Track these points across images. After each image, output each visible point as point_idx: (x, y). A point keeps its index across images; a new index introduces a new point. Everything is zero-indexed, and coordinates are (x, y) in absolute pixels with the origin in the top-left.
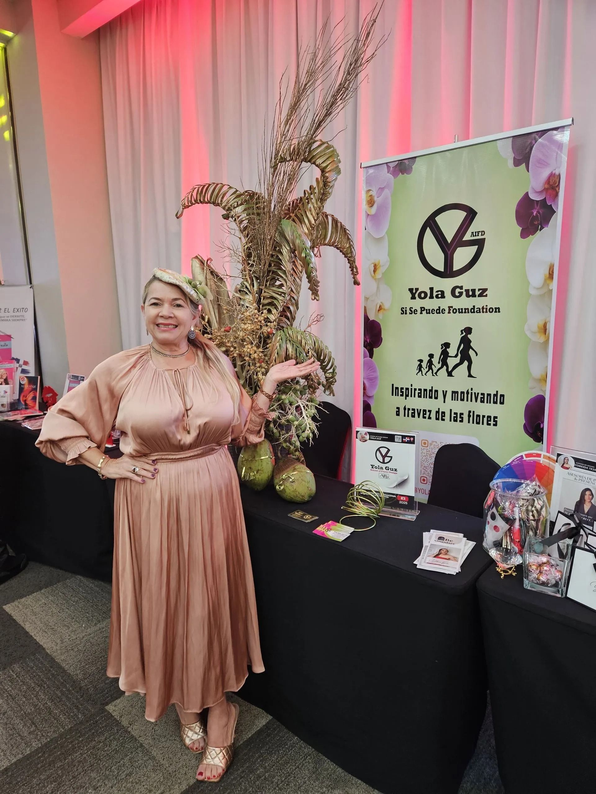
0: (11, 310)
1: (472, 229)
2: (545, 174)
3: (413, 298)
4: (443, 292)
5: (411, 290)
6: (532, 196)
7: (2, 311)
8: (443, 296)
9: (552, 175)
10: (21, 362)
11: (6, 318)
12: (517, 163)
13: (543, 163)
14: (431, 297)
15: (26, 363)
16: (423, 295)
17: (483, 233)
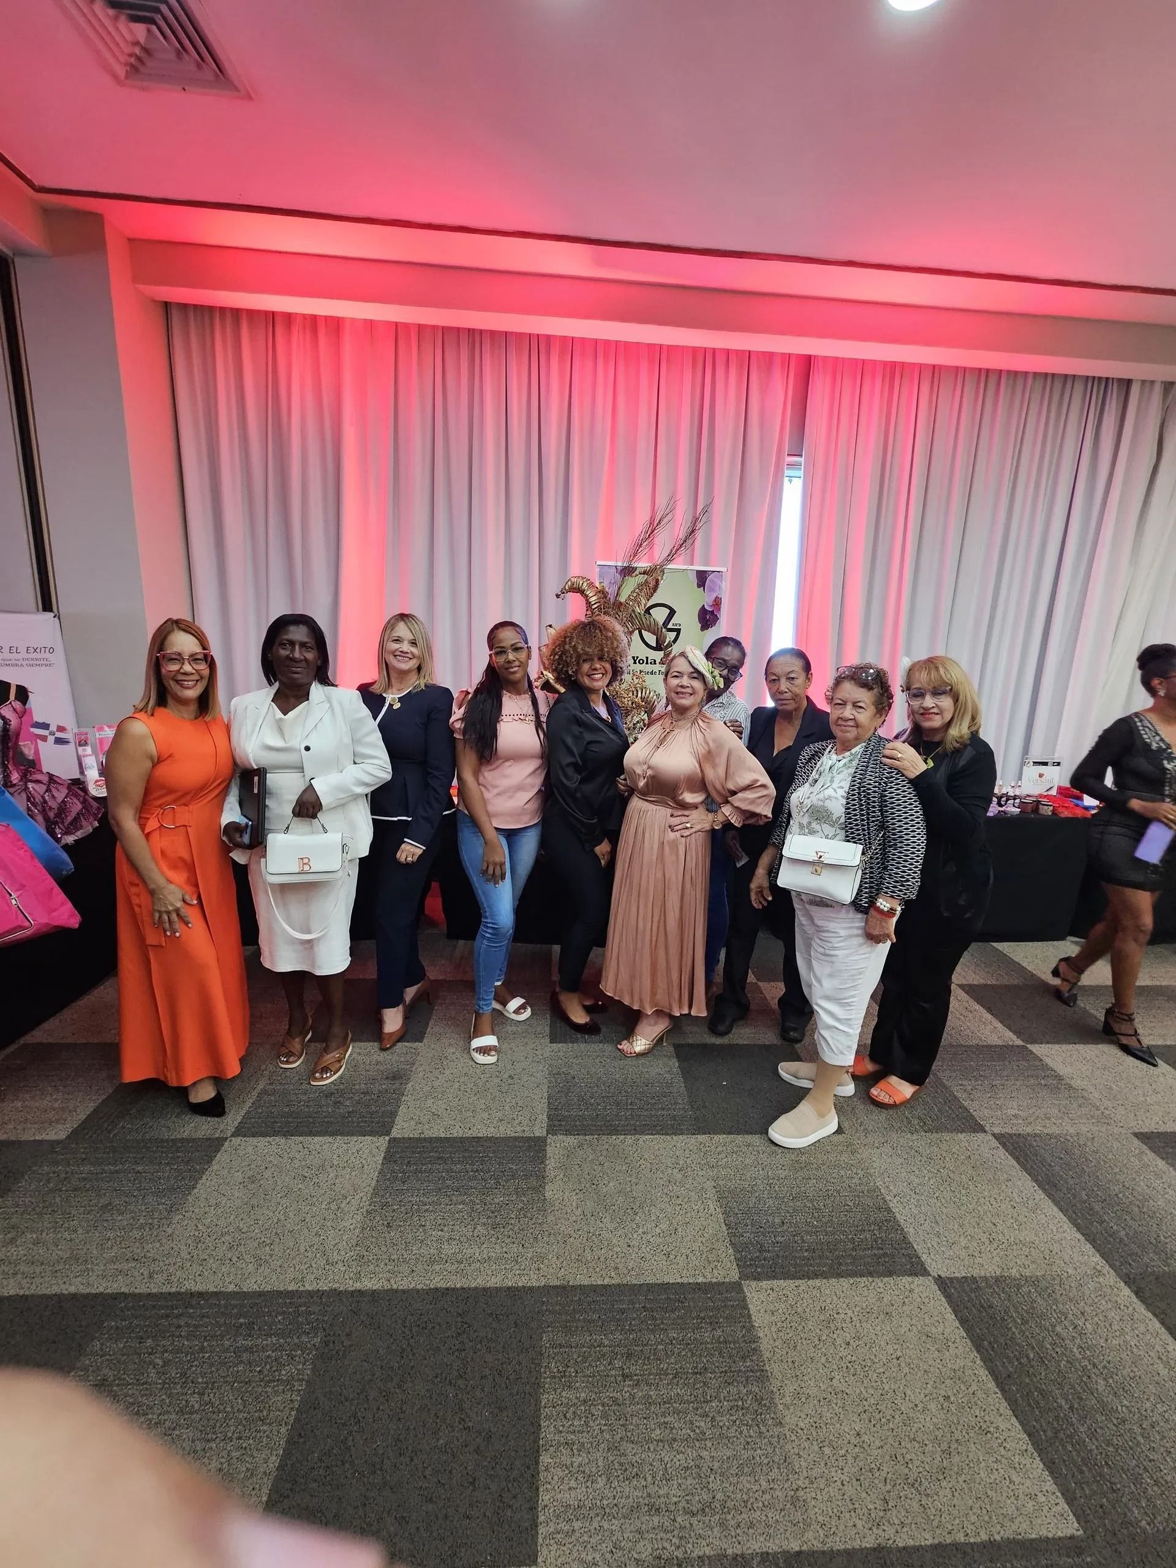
0: (22, 650)
1: (672, 621)
2: (714, 596)
3: (635, 663)
4: (655, 661)
5: (633, 658)
6: (707, 607)
7: (6, 650)
8: (655, 663)
9: (717, 597)
10: (53, 728)
11: (14, 662)
12: (699, 586)
13: (712, 590)
14: (647, 663)
15: (61, 729)
16: (641, 662)
17: (680, 625)
